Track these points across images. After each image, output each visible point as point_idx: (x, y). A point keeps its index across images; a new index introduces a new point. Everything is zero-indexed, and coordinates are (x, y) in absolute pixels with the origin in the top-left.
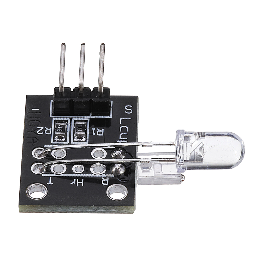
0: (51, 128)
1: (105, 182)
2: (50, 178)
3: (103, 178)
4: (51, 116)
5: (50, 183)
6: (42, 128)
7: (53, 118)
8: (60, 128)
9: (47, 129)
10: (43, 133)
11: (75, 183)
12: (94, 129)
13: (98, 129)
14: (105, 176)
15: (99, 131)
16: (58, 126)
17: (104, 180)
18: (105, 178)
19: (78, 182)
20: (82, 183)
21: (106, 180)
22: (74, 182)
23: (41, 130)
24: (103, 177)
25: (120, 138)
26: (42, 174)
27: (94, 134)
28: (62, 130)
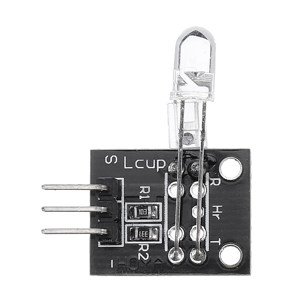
0: (139, 245)
1: (216, 182)
2: (211, 242)
3: (211, 185)
4: (122, 246)
5: (219, 242)
6: (140, 254)
7: (124, 243)
8: (142, 234)
9: (142, 248)
10: (147, 254)
11: (219, 215)
12: (141, 197)
13: (141, 193)
14: (207, 183)
15: (143, 191)
16: (140, 236)
17: (213, 183)
18: (210, 182)
19: (217, 212)
20: (217, 207)
21: (214, 181)
22: (217, 216)
23: (142, 256)
24: (209, 184)
25: (154, 167)
26: (206, 251)
27: (148, 197)
28: (146, 232)
